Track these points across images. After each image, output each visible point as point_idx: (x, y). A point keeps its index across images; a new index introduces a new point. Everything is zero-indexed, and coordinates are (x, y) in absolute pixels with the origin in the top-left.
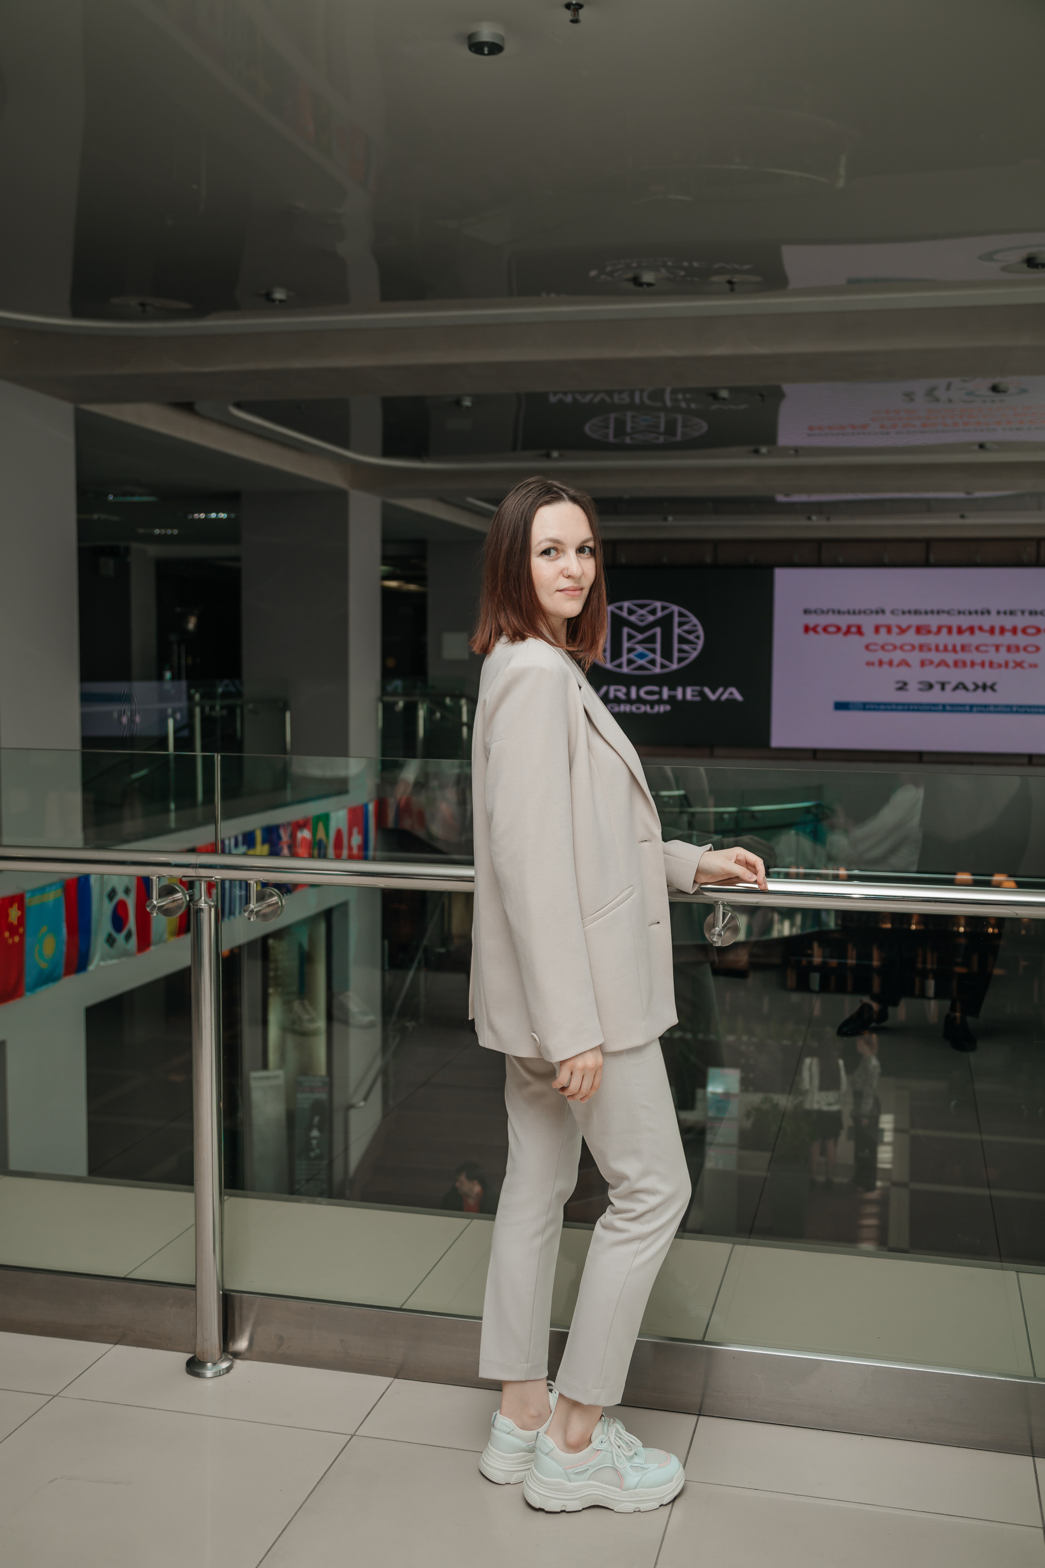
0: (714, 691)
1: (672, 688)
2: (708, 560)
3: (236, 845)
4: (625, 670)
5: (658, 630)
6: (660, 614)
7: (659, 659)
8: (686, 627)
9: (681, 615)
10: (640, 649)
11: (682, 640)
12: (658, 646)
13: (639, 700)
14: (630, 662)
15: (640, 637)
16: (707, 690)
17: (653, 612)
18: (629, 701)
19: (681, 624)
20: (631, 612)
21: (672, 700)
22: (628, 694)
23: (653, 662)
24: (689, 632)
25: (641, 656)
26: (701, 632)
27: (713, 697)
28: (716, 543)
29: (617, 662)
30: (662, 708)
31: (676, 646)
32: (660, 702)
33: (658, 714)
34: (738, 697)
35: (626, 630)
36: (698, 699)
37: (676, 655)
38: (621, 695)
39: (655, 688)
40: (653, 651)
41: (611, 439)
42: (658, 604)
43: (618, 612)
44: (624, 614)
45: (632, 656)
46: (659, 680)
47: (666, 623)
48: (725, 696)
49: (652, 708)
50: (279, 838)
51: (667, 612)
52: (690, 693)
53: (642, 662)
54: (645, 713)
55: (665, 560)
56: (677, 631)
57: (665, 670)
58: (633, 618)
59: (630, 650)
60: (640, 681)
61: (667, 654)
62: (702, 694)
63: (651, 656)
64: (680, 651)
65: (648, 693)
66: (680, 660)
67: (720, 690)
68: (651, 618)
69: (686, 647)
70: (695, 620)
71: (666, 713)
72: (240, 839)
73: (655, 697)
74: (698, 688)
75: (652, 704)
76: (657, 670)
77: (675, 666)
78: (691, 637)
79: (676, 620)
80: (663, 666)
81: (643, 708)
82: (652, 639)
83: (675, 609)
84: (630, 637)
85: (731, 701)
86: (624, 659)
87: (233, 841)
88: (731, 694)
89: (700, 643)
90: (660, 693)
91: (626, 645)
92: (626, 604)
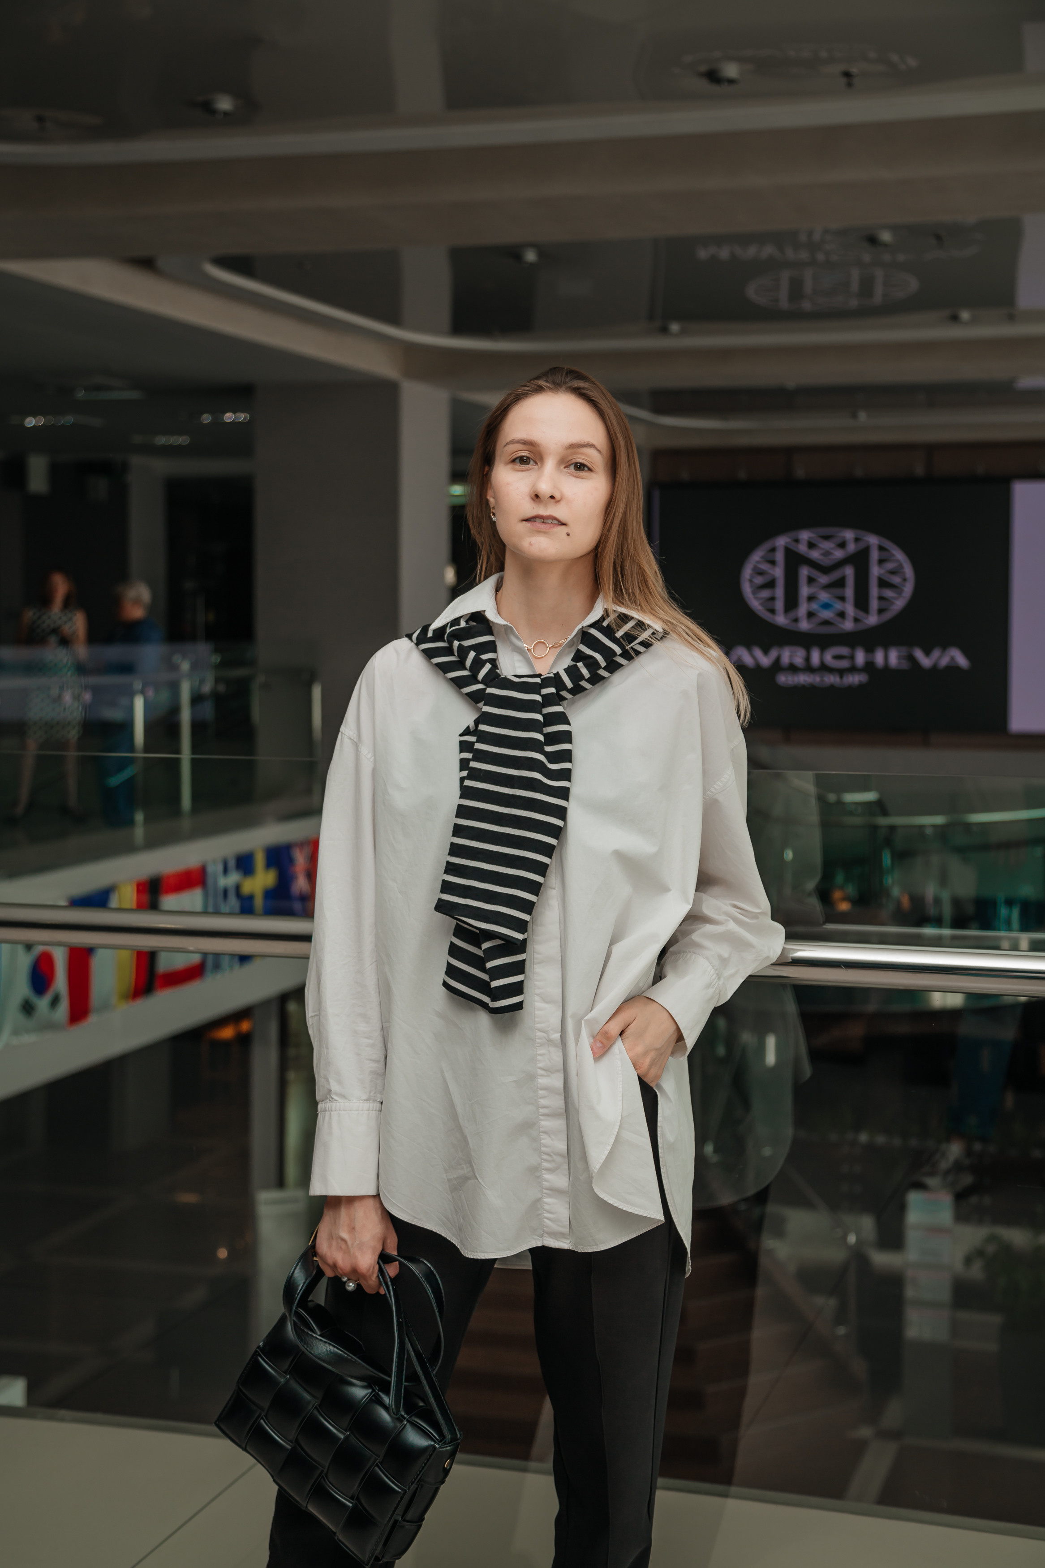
0: (927, 653)
1: (870, 650)
2: (919, 470)
3: (226, 871)
4: (804, 625)
5: (849, 572)
6: (852, 547)
7: (850, 609)
8: (890, 566)
9: (881, 548)
10: (824, 596)
11: (883, 584)
12: (849, 592)
13: (824, 668)
14: (810, 615)
15: (824, 579)
16: (919, 654)
17: (842, 545)
18: (808, 668)
19: (881, 562)
20: (811, 545)
21: (870, 666)
22: (808, 659)
23: (842, 615)
24: (893, 572)
25: (826, 606)
26: (909, 570)
27: (926, 661)
28: (931, 449)
29: (792, 615)
30: (855, 679)
31: (874, 591)
32: (853, 669)
33: (850, 688)
34: (962, 661)
35: (804, 572)
36: (905, 665)
37: (874, 604)
38: (799, 660)
39: (844, 651)
40: (842, 599)
41: (784, 304)
42: (849, 535)
43: (793, 547)
44: (802, 548)
45: (814, 606)
46: (852, 640)
47: (860, 560)
48: (944, 662)
49: (841, 677)
50: (291, 861)
51: (862, 545)
52: (894, 658)
53: (827, 614)
54: (832, 687)
55: (859, 473)
56: (875, 571)
57: (861, 627)
58: (815, 555)
59: (811, 598)
60: (823, 641)
61: (862, 603)
62: (911, 659)
63: (838, 606)
64: (881, 598)
65: (837, 657)
66: (881, 611)
67: (936, 653)
68: (839, 554)
69: (889, 593)
70: (899, 555)
71: (861, 686)
72: (232, 863)
73: (844, 664)
74: (904, 650)
75: (841, 672)
76: (848, 625)
77: (872, 620)
78: (896, 580)
79: (875, 555)
80: (856, 620)
81: (832, 679)
82: (840, 583)
83: (873, 540)
84: (811, 580)
85: (953, 669)
86: (803, 609)
87: (220, 868)
88: (953, 659)
89: (908, 589)
90: (852, 657)
91: (805, 591)
92: (805, 535)
